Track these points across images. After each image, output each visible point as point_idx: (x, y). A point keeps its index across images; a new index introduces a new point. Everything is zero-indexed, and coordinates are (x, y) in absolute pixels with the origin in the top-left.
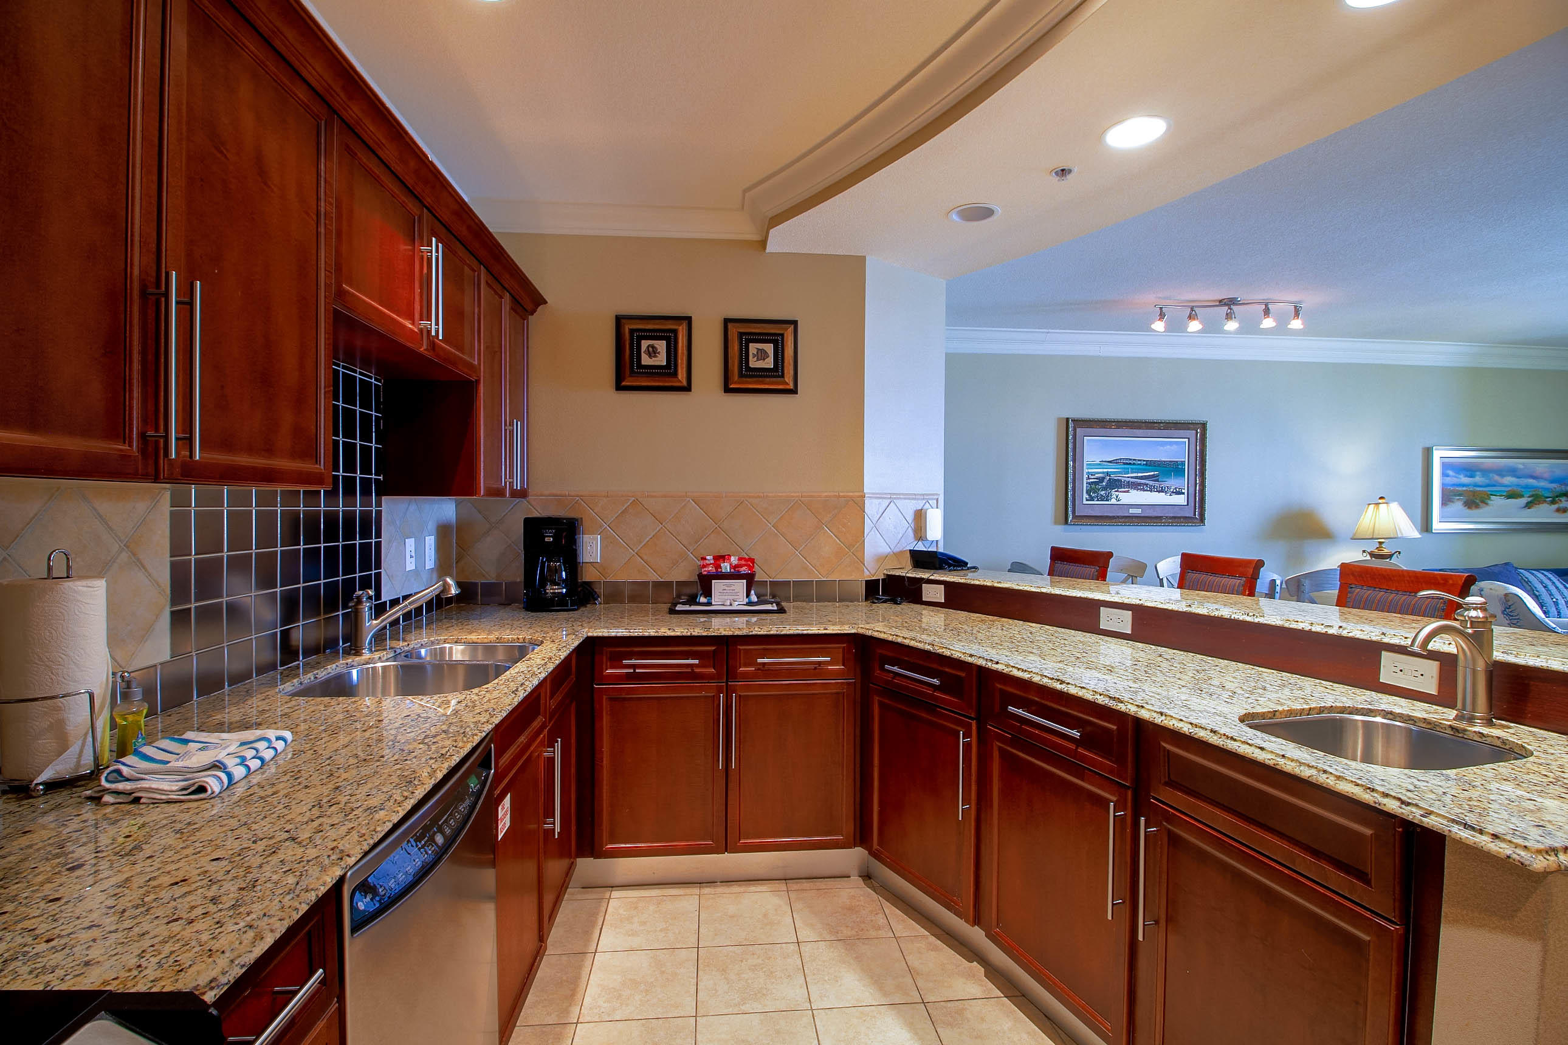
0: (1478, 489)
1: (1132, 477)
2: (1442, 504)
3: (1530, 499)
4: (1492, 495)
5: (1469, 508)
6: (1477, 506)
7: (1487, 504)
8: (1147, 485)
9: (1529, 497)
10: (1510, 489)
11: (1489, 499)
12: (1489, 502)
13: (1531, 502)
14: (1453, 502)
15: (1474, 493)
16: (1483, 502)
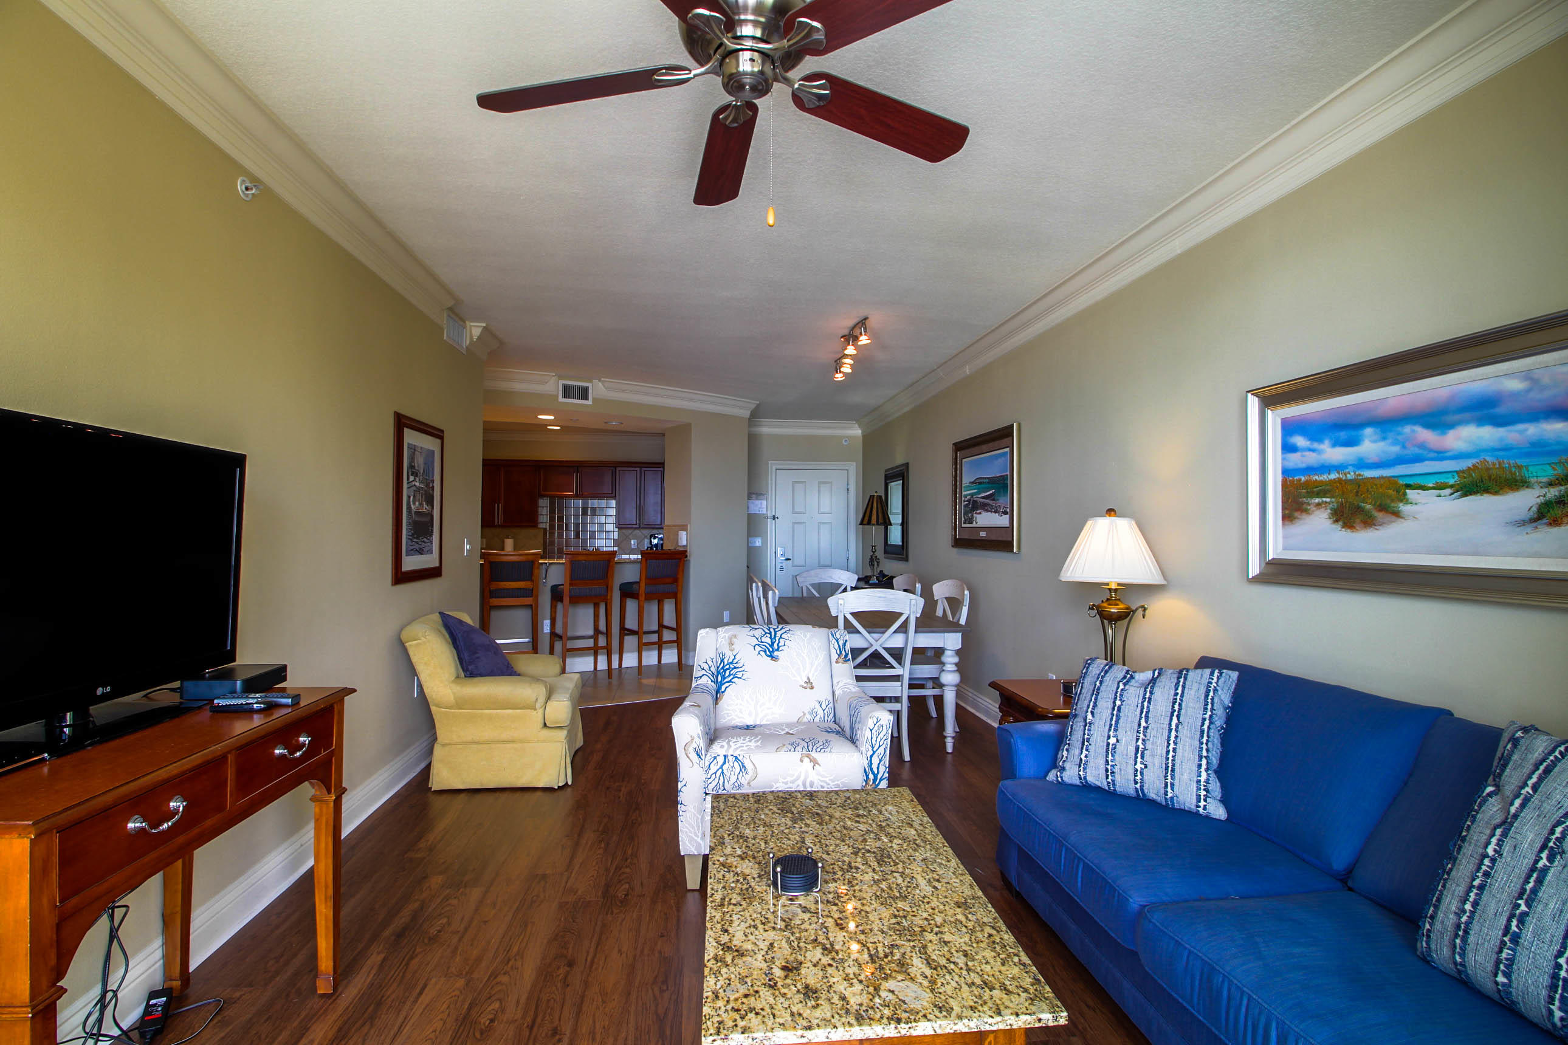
0: (1368, 474)
1: (983, 498)
2: (1284, 518)
3: (1553, 493)
4: (1409, 486)
5: (1348, 525)
6: (1369, 522)
7: (1397, 514)
8: (989, 504)
9: (1550, 484)
10: (1469, 463)
11: (1403, 498)
12: (1404, 508)
13: (1560, 501)
14: (1306, 511)
15: (1360, 485)
16: (1383, 508)
